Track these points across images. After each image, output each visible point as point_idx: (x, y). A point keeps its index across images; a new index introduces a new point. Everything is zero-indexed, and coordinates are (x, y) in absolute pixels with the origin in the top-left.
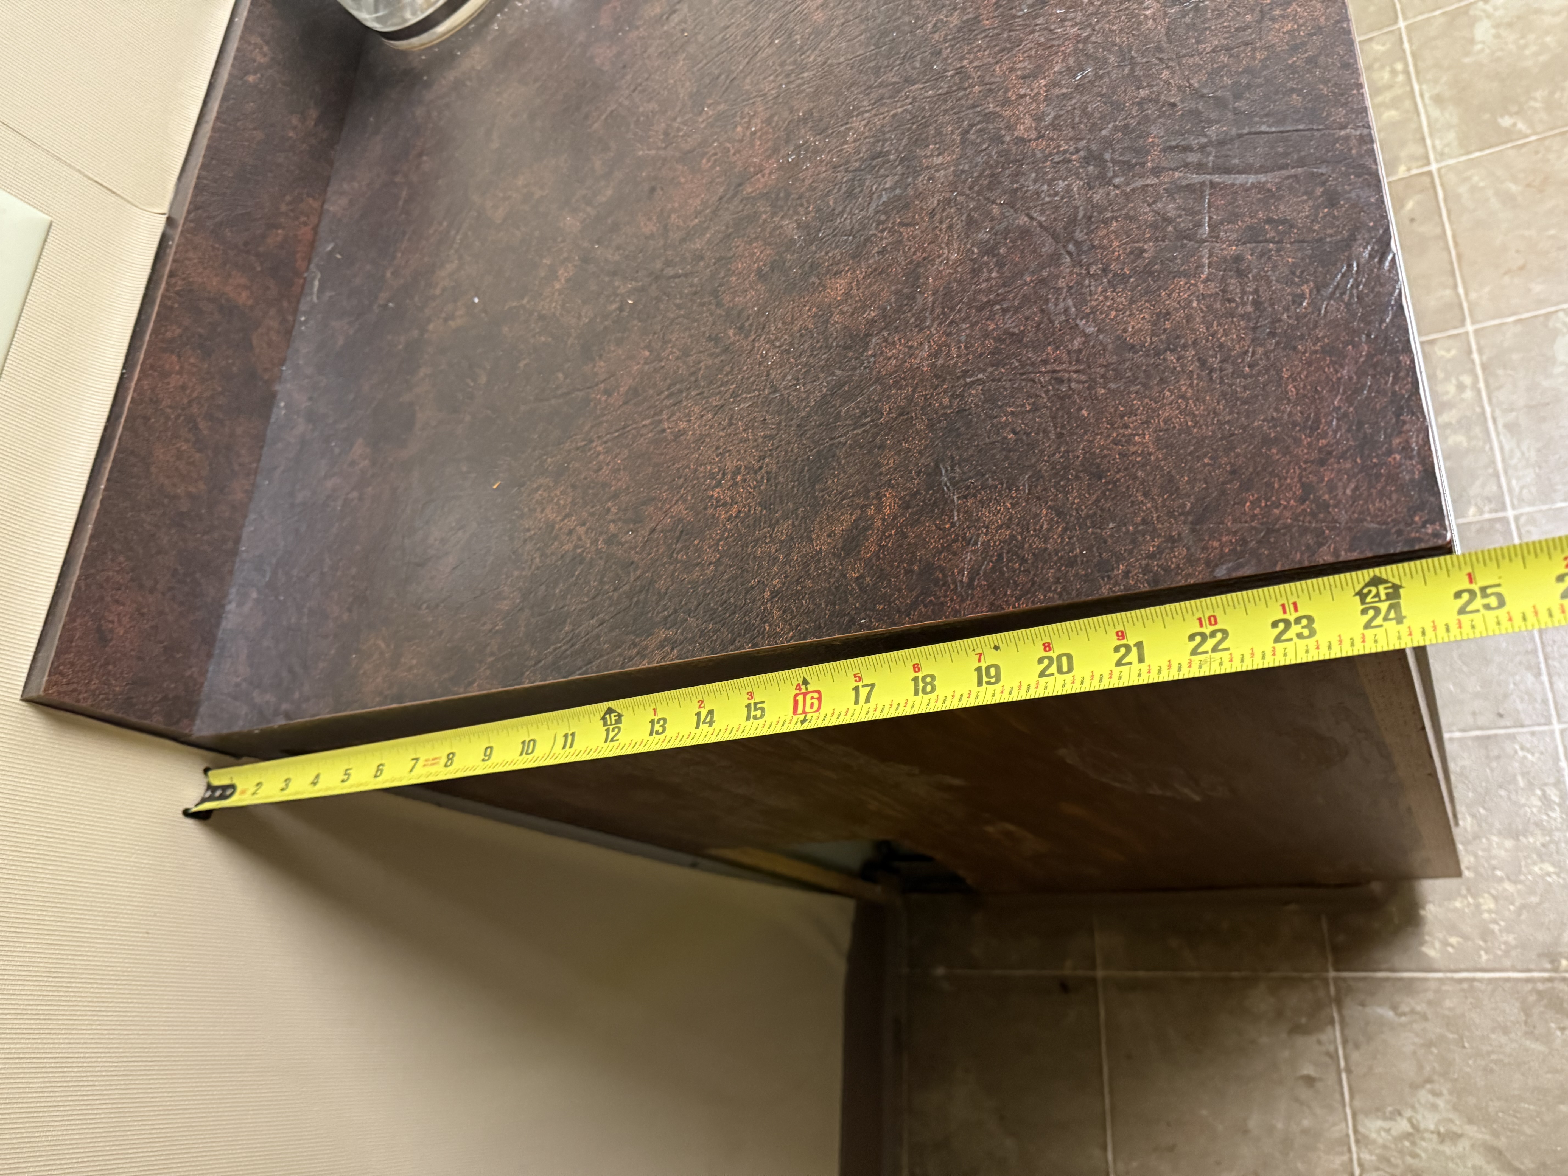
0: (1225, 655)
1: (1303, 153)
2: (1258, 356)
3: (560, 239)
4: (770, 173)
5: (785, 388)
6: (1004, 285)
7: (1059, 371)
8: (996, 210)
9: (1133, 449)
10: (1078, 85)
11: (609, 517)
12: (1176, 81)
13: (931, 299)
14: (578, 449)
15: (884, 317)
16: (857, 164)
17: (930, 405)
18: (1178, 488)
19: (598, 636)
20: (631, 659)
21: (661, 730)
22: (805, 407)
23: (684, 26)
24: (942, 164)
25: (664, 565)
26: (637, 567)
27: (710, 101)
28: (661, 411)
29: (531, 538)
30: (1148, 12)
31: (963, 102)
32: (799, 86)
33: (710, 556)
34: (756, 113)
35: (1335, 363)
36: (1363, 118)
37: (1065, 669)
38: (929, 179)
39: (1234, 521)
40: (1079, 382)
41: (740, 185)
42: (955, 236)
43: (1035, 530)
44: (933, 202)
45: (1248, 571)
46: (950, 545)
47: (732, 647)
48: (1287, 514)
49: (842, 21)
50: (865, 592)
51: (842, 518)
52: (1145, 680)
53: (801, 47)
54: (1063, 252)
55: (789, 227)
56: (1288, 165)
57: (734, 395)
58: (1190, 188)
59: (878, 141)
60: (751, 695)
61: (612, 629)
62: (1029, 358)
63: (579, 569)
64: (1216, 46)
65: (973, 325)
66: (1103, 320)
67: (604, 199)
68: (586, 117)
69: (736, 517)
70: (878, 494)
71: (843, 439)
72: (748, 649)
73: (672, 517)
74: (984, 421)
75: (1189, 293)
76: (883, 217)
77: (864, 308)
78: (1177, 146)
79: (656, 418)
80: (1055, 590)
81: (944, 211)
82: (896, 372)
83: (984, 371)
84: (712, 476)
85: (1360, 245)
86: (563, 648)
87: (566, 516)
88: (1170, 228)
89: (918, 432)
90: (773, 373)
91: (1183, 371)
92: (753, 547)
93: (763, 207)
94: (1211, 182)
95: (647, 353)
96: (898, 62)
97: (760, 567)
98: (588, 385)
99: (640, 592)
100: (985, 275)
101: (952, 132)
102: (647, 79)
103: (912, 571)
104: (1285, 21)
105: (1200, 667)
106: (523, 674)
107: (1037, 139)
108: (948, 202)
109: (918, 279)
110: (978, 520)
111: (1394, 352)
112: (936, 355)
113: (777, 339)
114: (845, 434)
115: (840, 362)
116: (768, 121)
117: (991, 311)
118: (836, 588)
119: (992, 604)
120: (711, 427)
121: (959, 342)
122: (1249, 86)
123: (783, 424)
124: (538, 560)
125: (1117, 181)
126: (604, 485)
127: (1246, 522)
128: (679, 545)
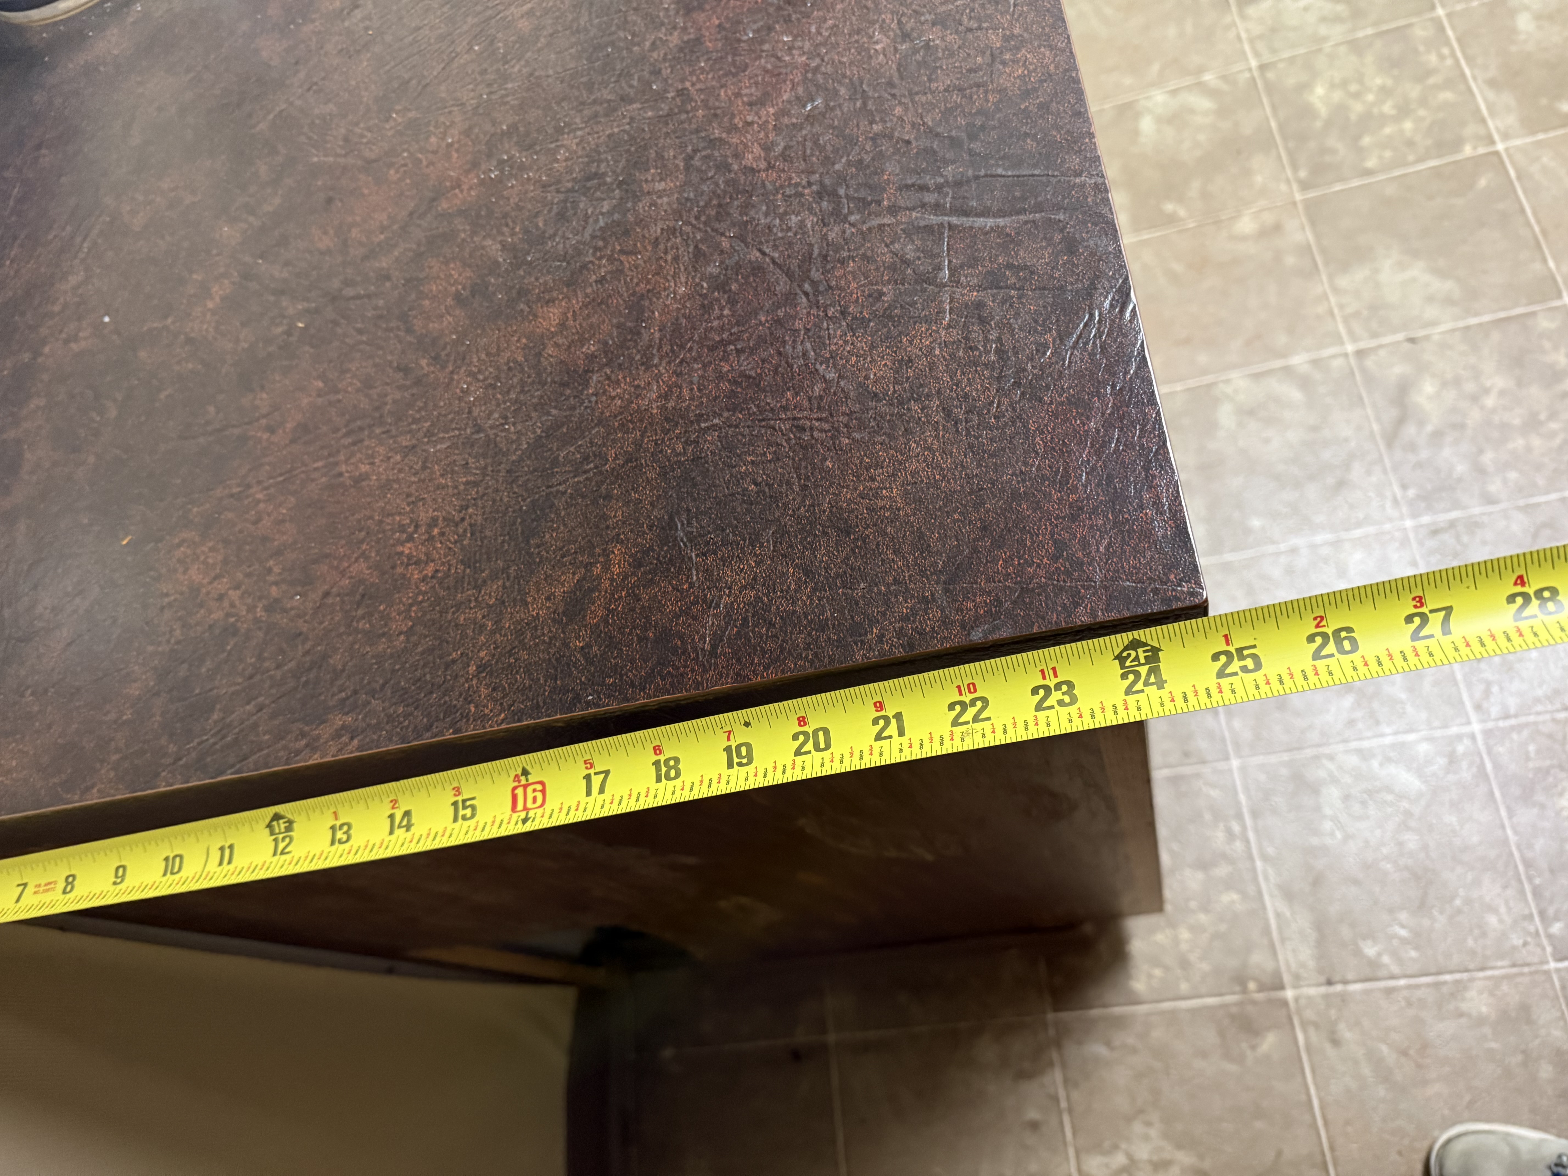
0: (987, 725)
1: (1039, 199)
2: (1004, 408)
3: (214, 252)
4: (471, 188)
5: (491, 428)
6: (738, 324)
7: (800, 419)
8: (725, 244)
9: (880, 503)
10: (808, 116)
11: (271, 578)
12: (909, 117)
13: (657, 335)
14: (232, 496)
15: (606, 353)
16: (569, 185)
17: (661, 451)
18: (929, 546)
19: (255, 725)
20: (298, 752)
21: (345, 837)
22: (516, 450)
23: (367, 23)
24: (664, 190)
25: (340, 636)
26: (307, 639)
27: (398, 107)
28: (338, 451)
29: (170, 605)
30: (878, 47)
31: (686, 126)
32: (502, 97)
33: (399, 624)
34: (453, 123)
35: (1082, 415)
36: (1097, 167)
37: (822, 745)
38: (651, 205)
39: (988, 580)
40: (822, 431)
41: (434, 200)
42: (682, 269)
43: (782, 591)
44: (656, 230)
45: (1005, 633)
46: (689, 608)
47: (428, 734)
48: (1041, 572)
49: (551, 31)
50: (592, 663)
51: (563, 578)
52: (907, 756)
53: (504, 56)
54: (798, 291)
55: (493, 247)
56: (1025, 210)
57: (429, 434)
58: (929, 229)
59: (593, 162)
60: (458, 791)
61: (273, 716)
62: (768, 404)
63: (232, 643)
64: (949, 86)
65: (705, 366)
66: (844, 366)
67: (270, 209)
68: (250, 116)
69: (433, 577)
70: (604, 550)
71: (561, 488)
72: (449, 735)
73: (351, 578)
74: (722, 470)
75: (931, 339)
76: (601, 243)
77: (582, 341)
78: (913, 185)
79: (331, 460)
80: (806, 657)
81: (669, 240)
82: (621, 413)
83: (721, 415)
84: (402, 529)
85: (1101, 294)
86: (212, 741)
87: (216, 578)
88: (909, 271)
89: (648, 481)
90: (476, 411)
91: (928, 421)
92: (454, 613)
93: (462, 227)
94: (949, 224)
95: (320, 384)
96: (613, 80)
97: (464, 636)
98: (246, 420)
99: (310, 669)
100: (717, 311)
101: (675, 157)
102: (323, 79)
103: (647, 639)
104: (1016, 67)
105: (963, 740)
106: (157, 775)
107: (767, 170)
108: (673, 231)
109: (643, 312)
110: (719, 580)
111: (1140, 404)
112: (666, 397)
113: (480, 371)
114: (565, 482)
115: (556, 401)
116: (467, 133)
117: (724, 351)
118: (557, 659)
119: (738, 674)
120: (400, 471)
121: (692, 383)
122: (983, 127)
123: (490, 468)
124: (178, 632)
125: (852, 218)
126: (265, 539)
127: (1000, 581)
128: (360, 612)
